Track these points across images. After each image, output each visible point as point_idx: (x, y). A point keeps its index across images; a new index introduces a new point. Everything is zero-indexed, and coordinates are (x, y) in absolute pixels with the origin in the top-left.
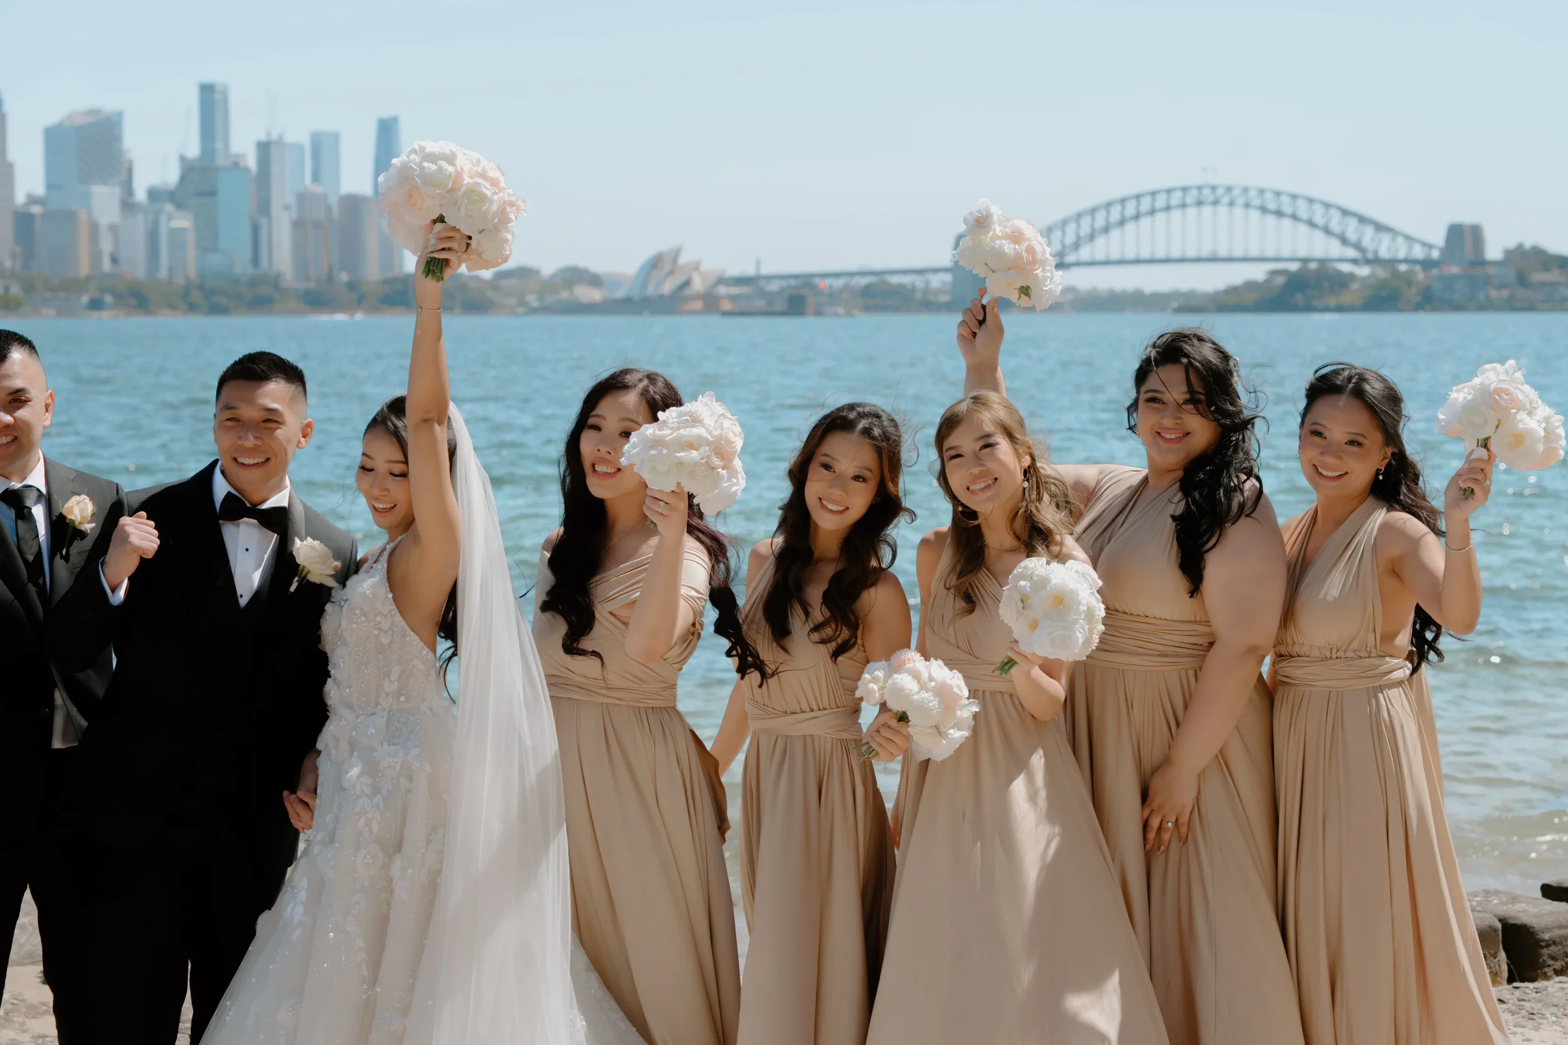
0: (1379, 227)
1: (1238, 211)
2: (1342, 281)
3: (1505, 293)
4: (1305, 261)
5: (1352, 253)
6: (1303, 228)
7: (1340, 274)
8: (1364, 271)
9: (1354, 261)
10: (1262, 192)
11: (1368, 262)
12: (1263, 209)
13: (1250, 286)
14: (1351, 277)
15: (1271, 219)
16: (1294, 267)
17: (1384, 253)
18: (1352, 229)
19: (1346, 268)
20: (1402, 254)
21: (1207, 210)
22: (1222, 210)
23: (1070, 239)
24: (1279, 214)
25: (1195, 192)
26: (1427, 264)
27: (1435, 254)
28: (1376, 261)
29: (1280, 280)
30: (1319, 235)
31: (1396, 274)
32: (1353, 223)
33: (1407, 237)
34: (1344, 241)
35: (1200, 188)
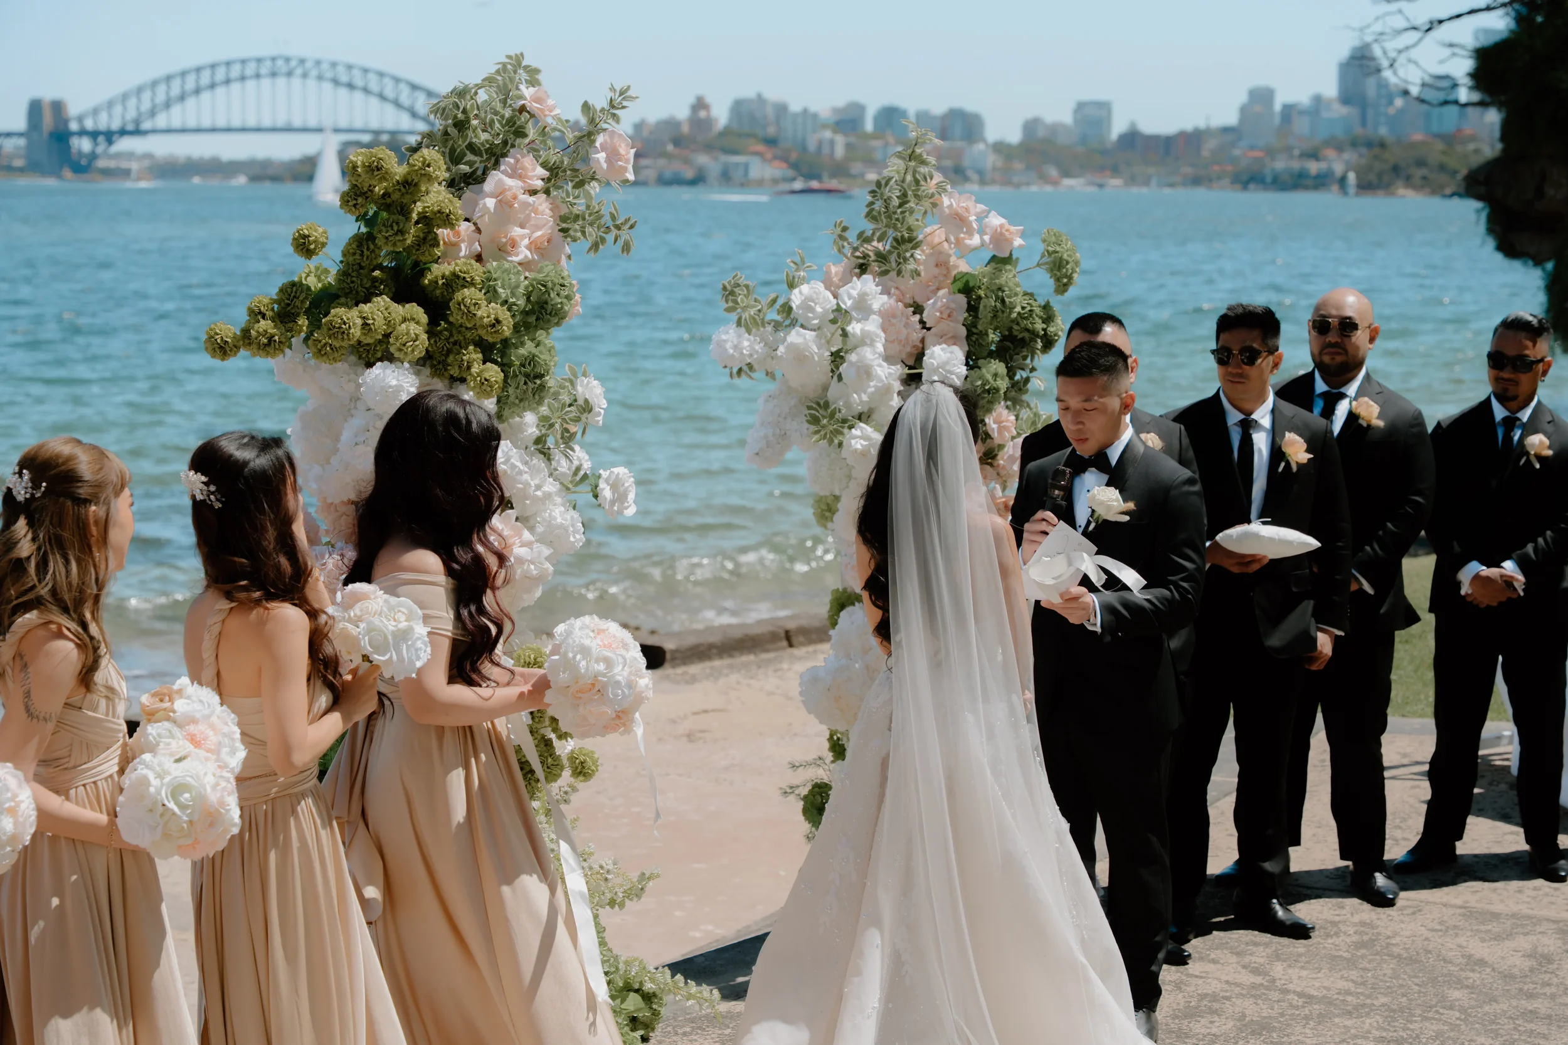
1: (312, 83)
4: (377, 132)
6: (374, 102)
10: (334, 65)
12: (336, 82)
15: (343, 92)
18: (420, 103)
21: (281, 81)
22: (296, 81)
23: (146, 106)
24: (351, 86)
25: (268, 63)
30: (390, 109)
34: (414, 114)
35: (274, 59)
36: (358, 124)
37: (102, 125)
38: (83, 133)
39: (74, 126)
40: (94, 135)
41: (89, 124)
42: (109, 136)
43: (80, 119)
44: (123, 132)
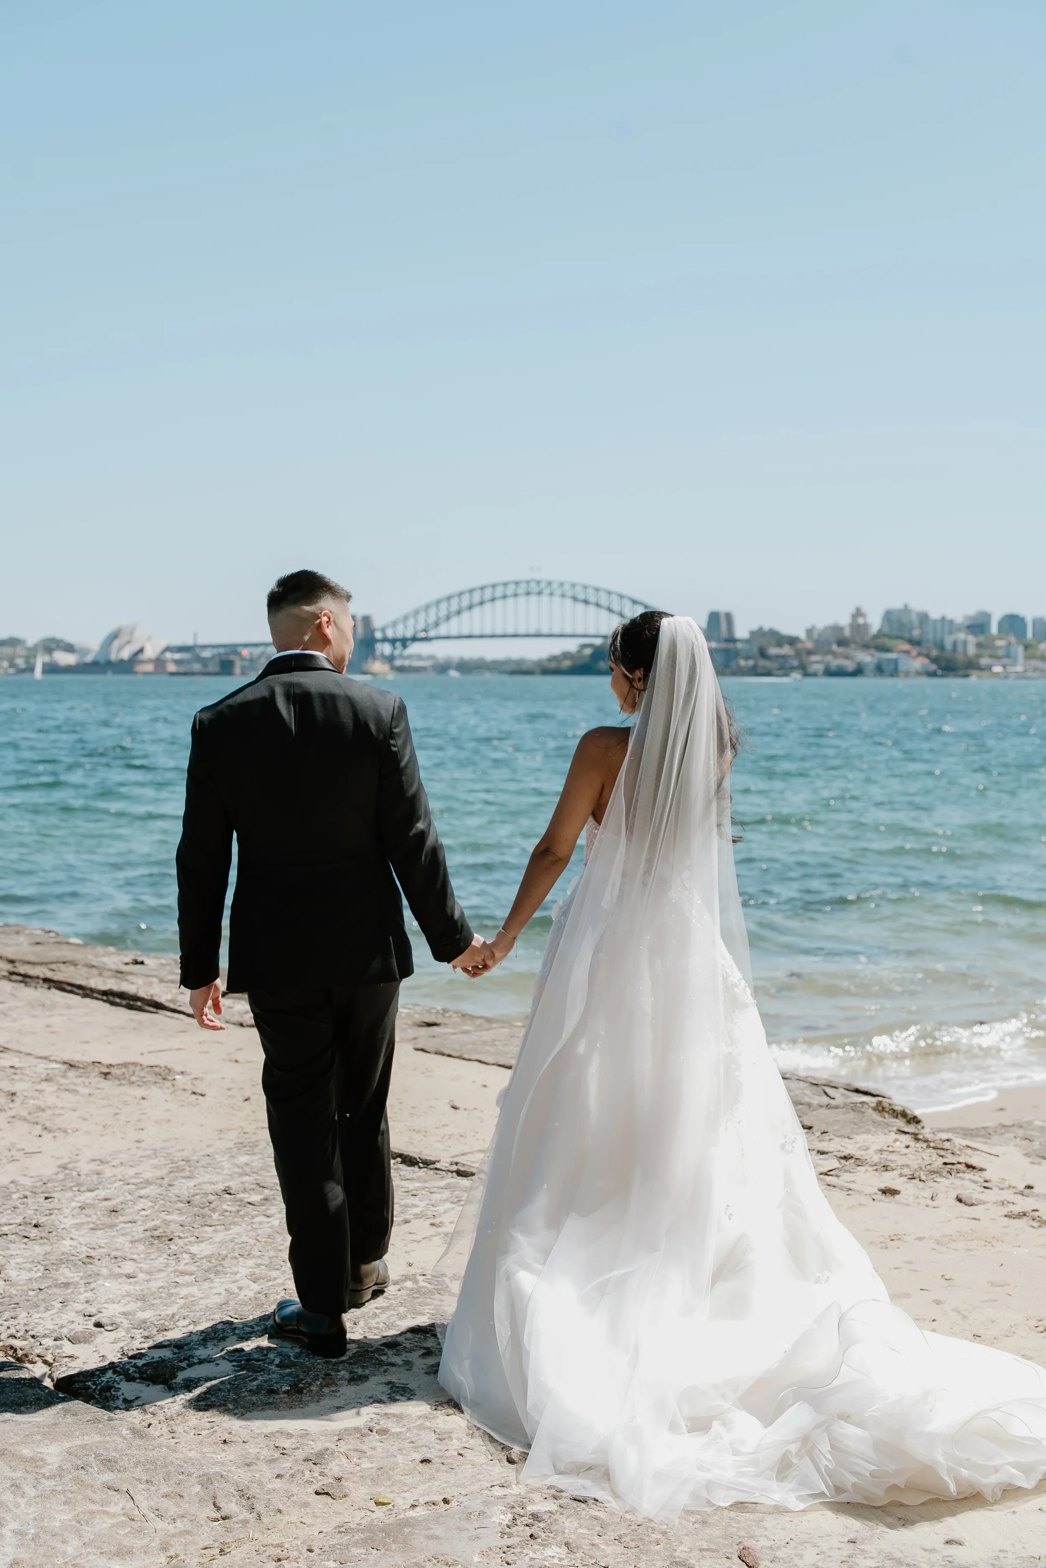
1: (557, 600)
3: (751, 663)
6: (604, 613)
10: (573, 586)
12: (575, 599)
13: (566, 655)
15: (580, 606)
16: (598, 641)
21: (533, 598)
22: (545, 599)
23: (432, 619)
24: (586, 602)
25: (524, 585)
29: (588, 652)
35: (528, 582)
36: (591, 631)
37: (399, 634)
38: (385, 640)
39: (378, 635)
40: (393, 642)
41: (390, 634)
42: (404, 642)
43: (383, 630)
44: (414, 639)
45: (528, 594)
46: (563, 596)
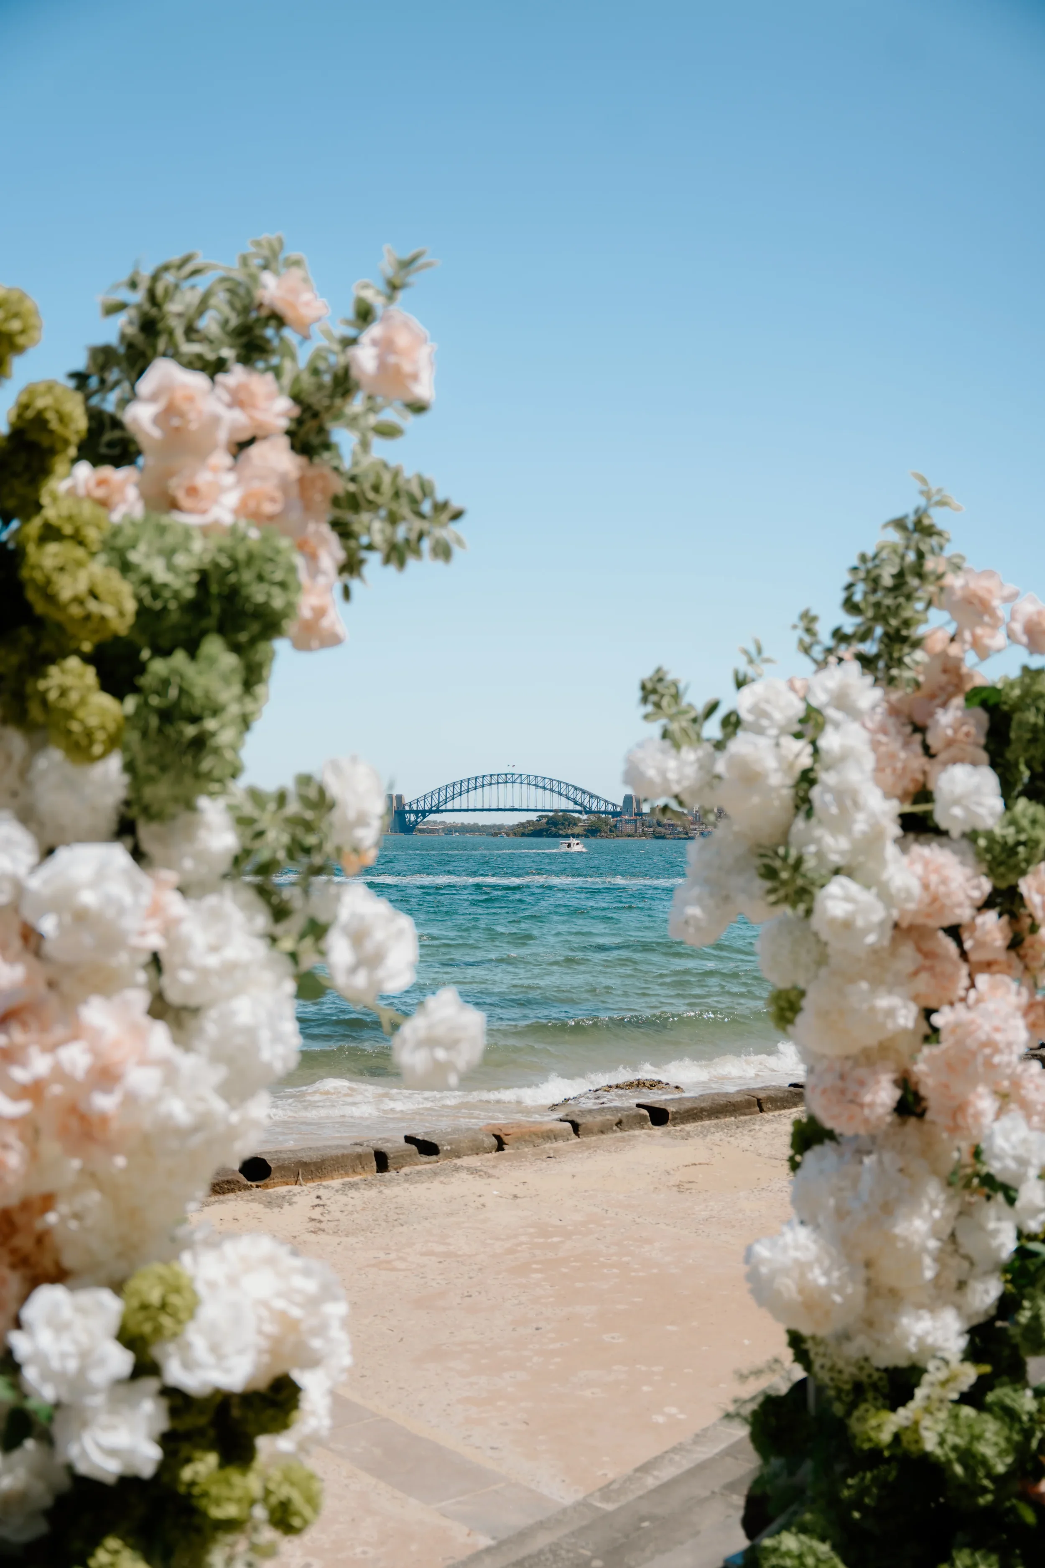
0: (592, 796)
1: (525, 787)
2: (574, 822)
3: (652, 829)
4: (555, 811)
5: (579, 808)
6: (555, 795)
7: (574, 818)
8: (585, 817)
9: (580, 812)
10: (536, 777)
11: (587, 813)
12: (536, 786)
13: (529, 822)
14: (579, 820)
15: (540, 791)
16: (551, 814)
17: (594, 808)
18: (579, 797)
19: (576, 815)
20: (603, 809)
21: (509, 785)
22: (517, 785)
23: (442, 798)
24: (544, 788)
25: (503, 776)
26: (615, 814)
27: (618, 809)
28: (589, 812)
29: (544, 820)
30: (563, 799)
31: (599, 819)
32: (580, 794)
33: (606, 801)
34: (576, 803)
35: (506, 775)
36: (547, 807)
37: (421, 808)
38: (411, 811)
39: (407, 808)
40: (416, 812)
41: (414, 807)
42: (424, 813)
44: (431, 811)
45: (506, 782)
46: (529, 784)
